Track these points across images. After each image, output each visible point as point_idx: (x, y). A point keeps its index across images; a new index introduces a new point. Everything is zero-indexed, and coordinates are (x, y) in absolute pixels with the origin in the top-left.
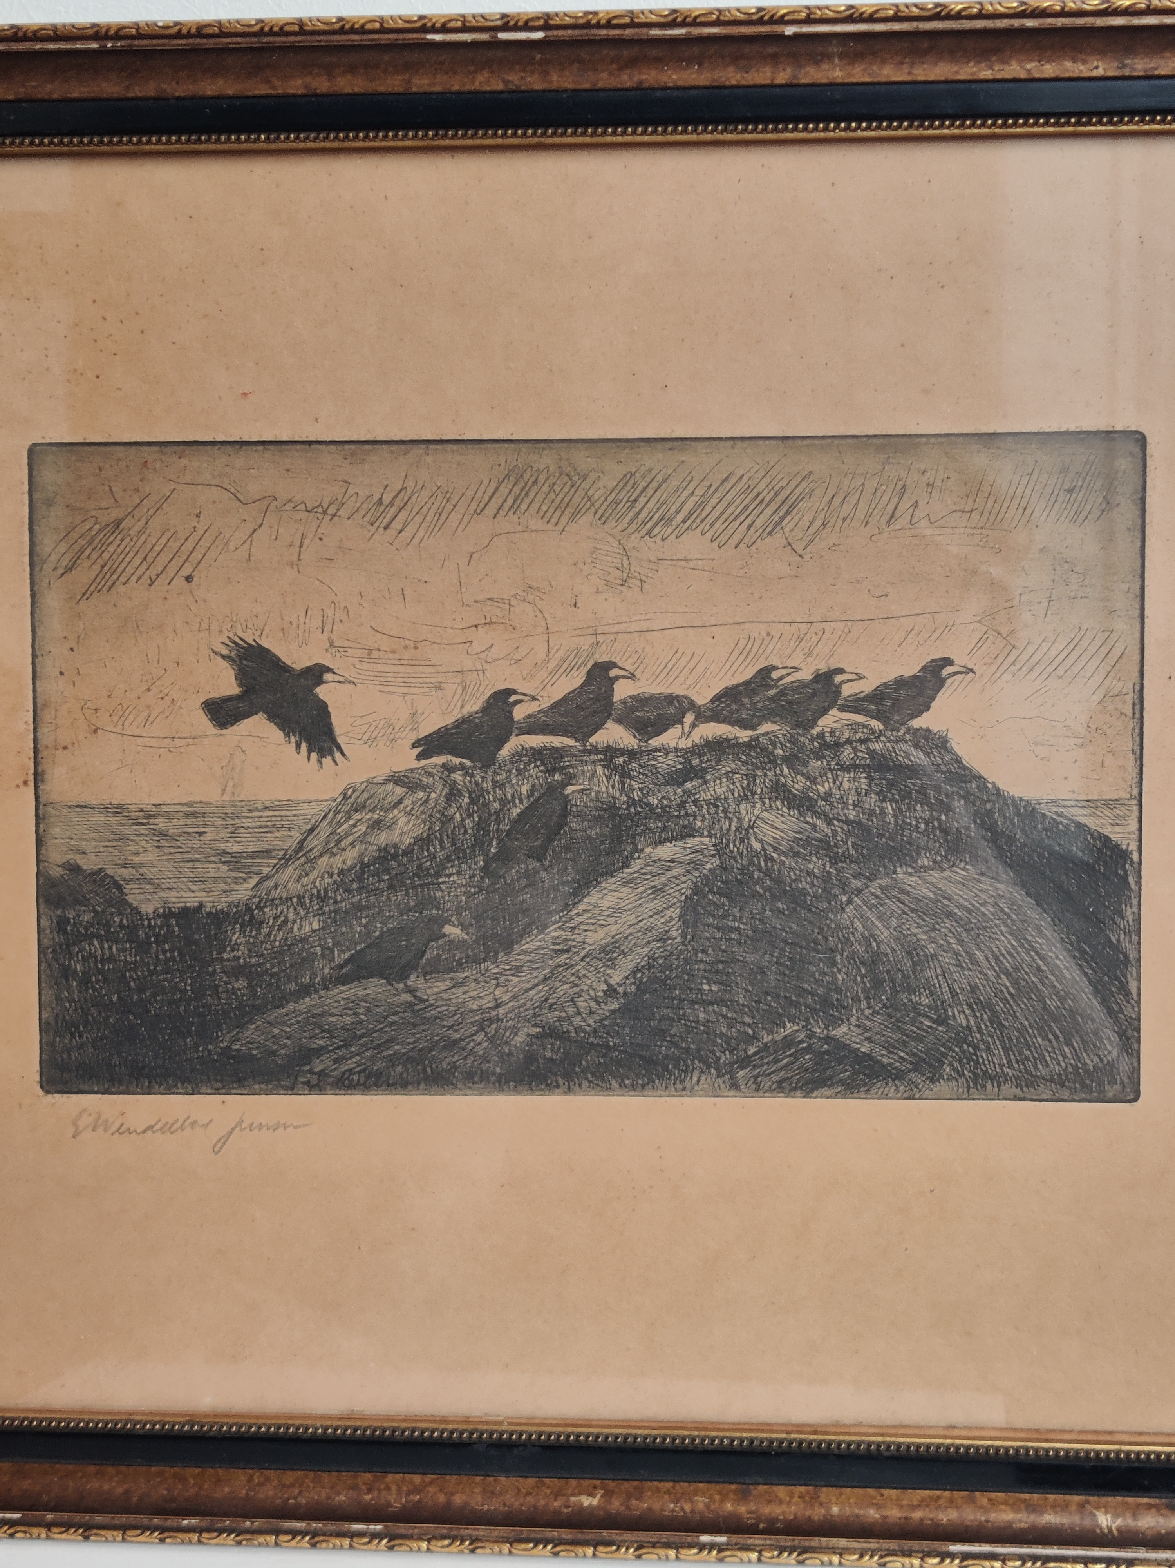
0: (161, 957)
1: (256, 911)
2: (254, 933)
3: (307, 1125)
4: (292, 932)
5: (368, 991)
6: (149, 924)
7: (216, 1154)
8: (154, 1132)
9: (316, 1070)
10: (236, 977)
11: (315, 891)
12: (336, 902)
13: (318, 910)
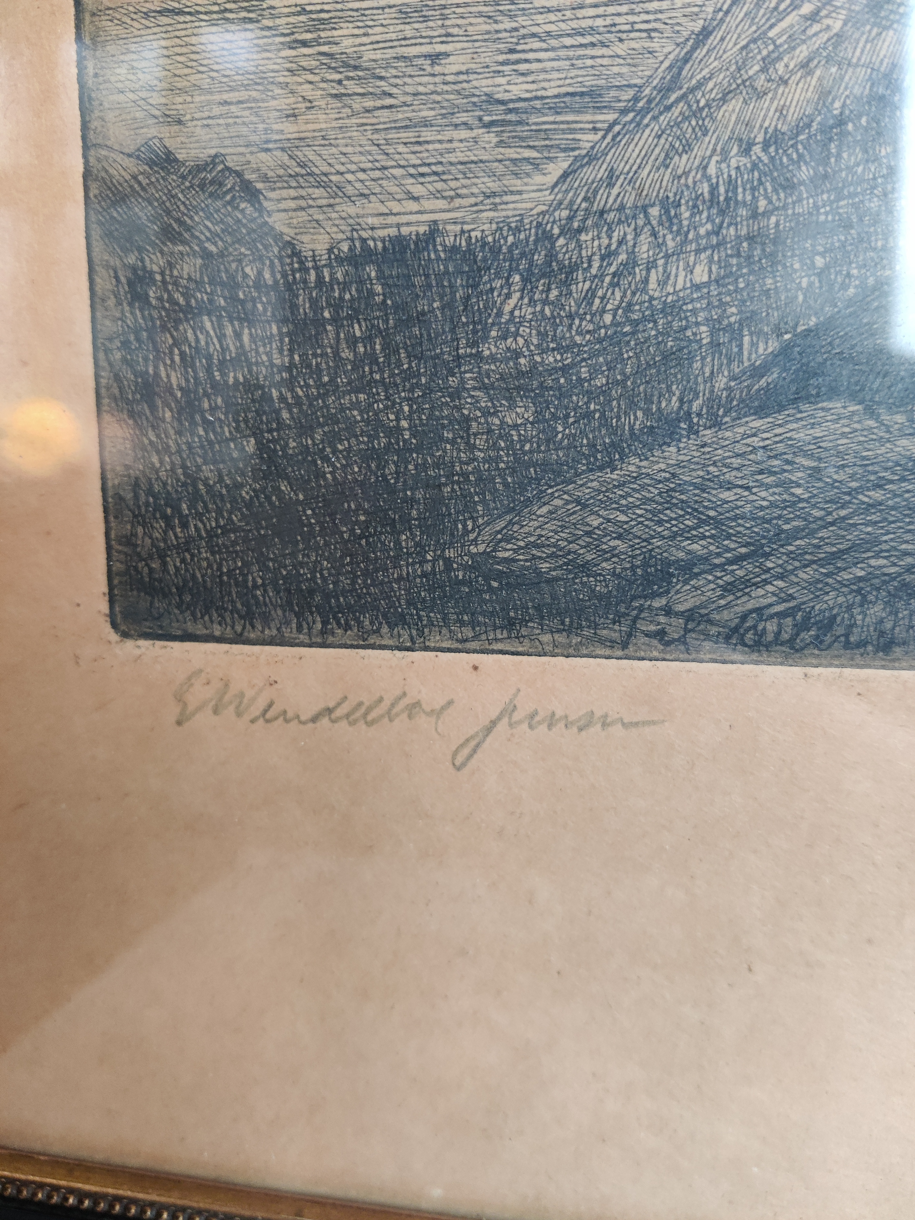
0: (346, 354)
1: (561, 241)
2: (554, 293)
3: (654, 723)
4: (644, 291)
5: (817, 432)
6: (320, 279)
7: (458, 769)
8: (333, 721)
9: (681, 608)
10: (510, 399)
11: (705, 188)
12: (754, 215)
13: (708, 234)
